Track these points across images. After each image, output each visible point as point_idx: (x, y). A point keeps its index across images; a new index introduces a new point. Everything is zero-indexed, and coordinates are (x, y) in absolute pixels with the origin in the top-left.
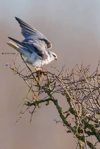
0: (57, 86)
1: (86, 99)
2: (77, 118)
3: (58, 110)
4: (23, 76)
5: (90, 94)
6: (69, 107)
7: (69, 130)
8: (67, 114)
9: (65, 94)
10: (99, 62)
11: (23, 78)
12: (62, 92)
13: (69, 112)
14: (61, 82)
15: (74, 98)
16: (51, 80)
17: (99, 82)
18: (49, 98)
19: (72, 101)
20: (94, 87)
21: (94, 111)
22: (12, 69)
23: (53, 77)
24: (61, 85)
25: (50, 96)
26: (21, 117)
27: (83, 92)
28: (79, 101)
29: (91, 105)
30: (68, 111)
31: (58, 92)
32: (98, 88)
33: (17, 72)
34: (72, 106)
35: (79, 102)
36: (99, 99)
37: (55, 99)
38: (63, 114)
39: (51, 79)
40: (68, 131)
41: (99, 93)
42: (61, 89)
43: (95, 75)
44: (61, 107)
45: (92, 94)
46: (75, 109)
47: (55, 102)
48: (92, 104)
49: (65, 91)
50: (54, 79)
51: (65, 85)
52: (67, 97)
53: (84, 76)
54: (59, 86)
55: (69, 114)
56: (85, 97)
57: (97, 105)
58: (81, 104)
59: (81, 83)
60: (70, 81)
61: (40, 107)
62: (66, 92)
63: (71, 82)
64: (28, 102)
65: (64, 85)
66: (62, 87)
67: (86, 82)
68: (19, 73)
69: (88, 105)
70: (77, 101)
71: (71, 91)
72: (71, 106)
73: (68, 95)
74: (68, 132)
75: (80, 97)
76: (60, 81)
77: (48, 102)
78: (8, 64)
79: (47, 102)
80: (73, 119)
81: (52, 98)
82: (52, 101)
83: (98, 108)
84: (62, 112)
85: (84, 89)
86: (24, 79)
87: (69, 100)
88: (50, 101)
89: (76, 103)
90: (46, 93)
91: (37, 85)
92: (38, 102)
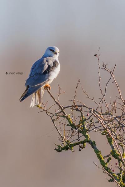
0: (95, 122)
2: (121, 163)
3: (96, 154)
6: (111, 150)
7: (112, 179)
8: (108, 158)
11: (50, 116)
12: (101, 131)
13: (111, 156)
15: (116, 138)
16: (88, 116)
18: (84, 140)
19: (115, 141)
23: (90, 112)
24: (100, 122)
25: (86, 137)
30: (110, 154)
31: (95, 131)
34: (114, 148)
37: (92, 140)
38: (102, 158)
39: (88, 114)
40: (110, 179)
44: (99, 150)
46: (119, 151)
47: (93, 144)
50: (91, 114)
51: (105, 122)
52: (109, 137)
54: (98, 122)
55: (110, 159)
61: (74, 151)
62: (107, 131)
64: (58, 146)
65: (103, 122)
66: (101, 124)
70: (120, 141)
71: (113, 130)
72: (113, 147)
73: (109, 135)
74: (110, 181)
77: (84, 144)
79: (83, 144)
80: (116, 164)
81: (89, 139)
82: (89, 143)
87: (110, 141)
88: (86, 144)
90: (80, 133)
91: (69, 124)
92: (71, 146)
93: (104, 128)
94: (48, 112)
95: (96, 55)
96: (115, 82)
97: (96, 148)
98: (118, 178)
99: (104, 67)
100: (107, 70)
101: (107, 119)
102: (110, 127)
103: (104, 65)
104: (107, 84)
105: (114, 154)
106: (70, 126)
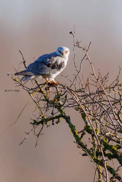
0: (69, 99)
1: (105, 114)
2: (95, 138)
3: (70, 129)
4: (27, 88)
5: (110, 108)
6: (85, 125)
7: (85, 153)
8: (82, 133)
9: (79, 109)
10: (120, 69)
11: (27, 90)
12: (75, 107)
13: (85, 132)
14: (74, 95)
15: (90, 114)
17: (120, 93)
18: (59, 115)
19: (88, 117)
20: (114, 100)
21: (114, 129)
22: (14, 80)
23: (64, 88)
24: (74, 98)
25: (61, 112)
26: (26, 138)
27: (101, 106)
28: (97, 117)
29: (111, 122)
30: (84, 130)
31: (70, 107)
32: (119, 100)
33: (20, 83)
34: (88, 123)
35: (97, 119)
36: (121, 113)
37: (67, 115)
39: (61, 91)
40: (83, 153)
41: (121, 106)
42: (74, 102)
43: (116, 85)
44: (74, 125)
45: (112, 108)
46: (92, 127)
47: (67, 119)
48: (113, 120)
49: (79, 105)
50: (65, 90)
51: (79, 98)
52: (82, 113)
53: (101, 86)
54: (72, 99)
55: (84, 134)
56: (103, 112)
57: (118, 122)
58: (99, 120)
59: (98, 95)
60: (85, 92)
61: (49, 126)
62: (81, 106)
63: (86, 94)
64: (34, 121)
65: (77, 98)
66: (75, 100)
67: (105, 94)
68: (22, 85)
69: (107, 121)
70: (94, 117)
71: (87, 105)
72: (86, 123)
73: (83, 110)
74: (84, 155)
75: (98, 112)
76: (72, 93)
77: (59, 119)
78: (9, 73)
79: (57, 119)
80: (89, 139)
81: (64, 114)
82: (64, 118)
83: (120, 125)
84: (76, 132)
85: (102, 102)
86: (29, 93)
87: (84, 116)
88: (61, 119)
89: (93, 120)
90: (55, 108)
91: (45, 99)
92: (47, 120)
93: (78, 104)
94: (25, 87)
95: (71, 33)
96: (88, 59)
97: (71, 123)
98: (92, 152)
99: (77, 45)
100: (81, 47)
101: (81, 95)
102: (84, 103)
103: (77, 42)
104: (82, 61)
105: (88, 129)
106: (45, 101)
